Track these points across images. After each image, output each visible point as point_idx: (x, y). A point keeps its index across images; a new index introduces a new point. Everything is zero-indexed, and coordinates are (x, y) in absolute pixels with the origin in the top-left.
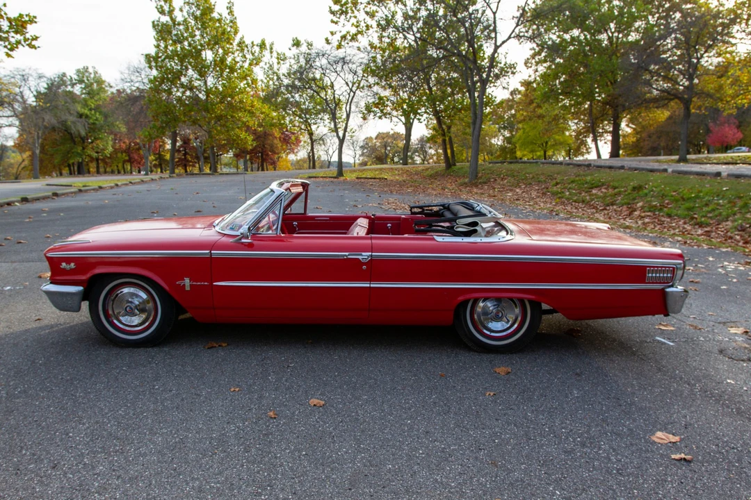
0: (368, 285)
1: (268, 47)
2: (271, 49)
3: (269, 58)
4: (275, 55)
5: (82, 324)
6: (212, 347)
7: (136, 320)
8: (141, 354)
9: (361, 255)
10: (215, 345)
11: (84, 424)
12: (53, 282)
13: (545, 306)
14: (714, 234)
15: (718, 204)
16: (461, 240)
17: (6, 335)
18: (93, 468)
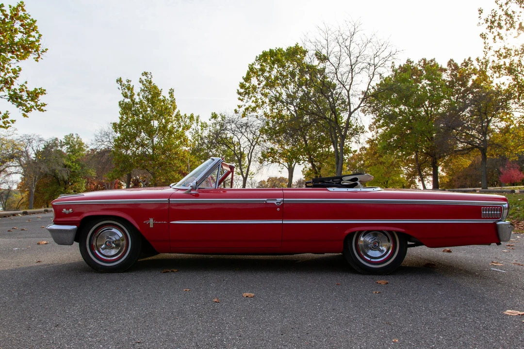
0: (281, 222)
1: (195, 118)
2: (197, 120)
3: (196, 126)
4: (200, 124)
5: (70, 264)
6: (167, 272)
7: (113, 252)
8: (116, 276)
9: (276, 200)
10: (169, 271)
11: (76, 307)
12: (56, 223)
16: (346, 190)
17: (16, 269)
18: (86, 326)
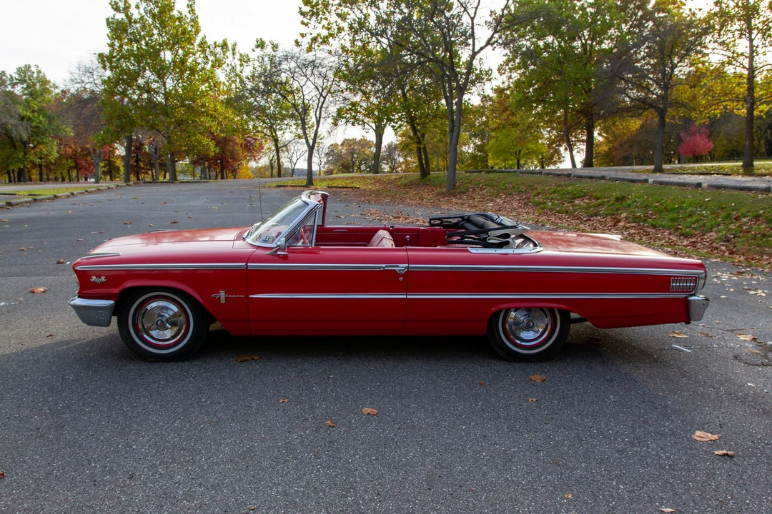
0: (405, 297)
1: (230, 47)
2: (234, 50)
3: (232, 59)
4: (237, 56)
5: (99, 340)
6: (245, 361)
7: (168, 334)
8: (174, 369)
9: (398, 267)
10: (247, 358)
11: (144, 437)
12: (81, 296)
13: (574, 315)
14: (700, 244)
15: (702, 215)
16: (494, 252)
17: (22, 352)
